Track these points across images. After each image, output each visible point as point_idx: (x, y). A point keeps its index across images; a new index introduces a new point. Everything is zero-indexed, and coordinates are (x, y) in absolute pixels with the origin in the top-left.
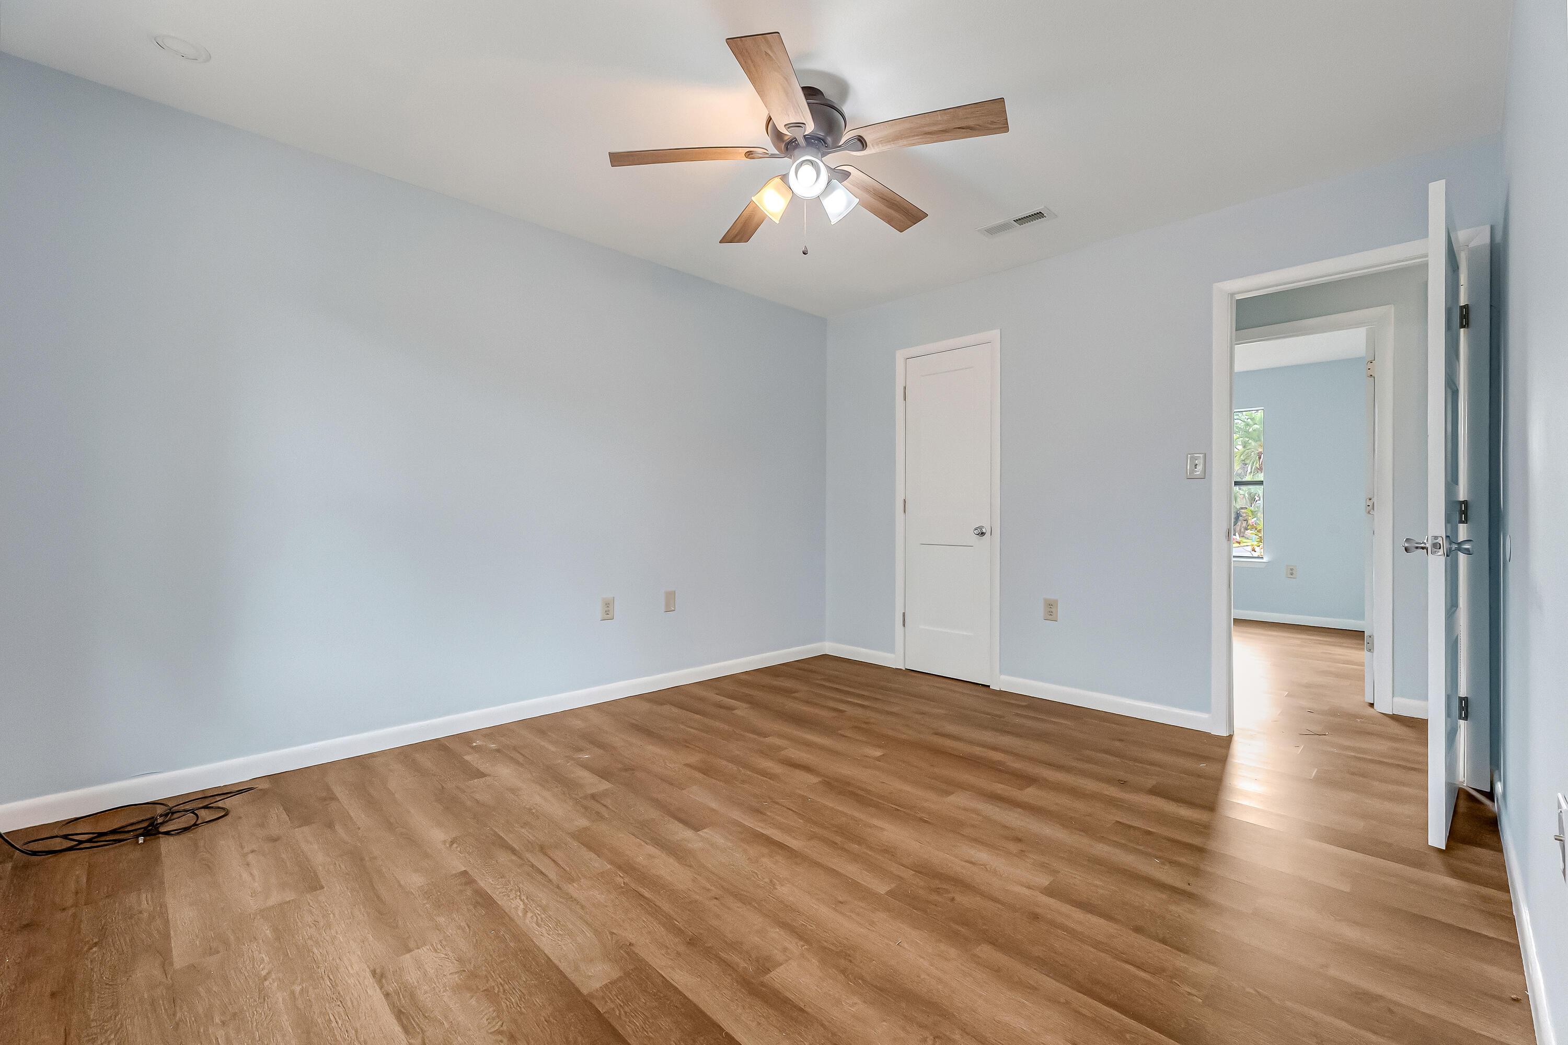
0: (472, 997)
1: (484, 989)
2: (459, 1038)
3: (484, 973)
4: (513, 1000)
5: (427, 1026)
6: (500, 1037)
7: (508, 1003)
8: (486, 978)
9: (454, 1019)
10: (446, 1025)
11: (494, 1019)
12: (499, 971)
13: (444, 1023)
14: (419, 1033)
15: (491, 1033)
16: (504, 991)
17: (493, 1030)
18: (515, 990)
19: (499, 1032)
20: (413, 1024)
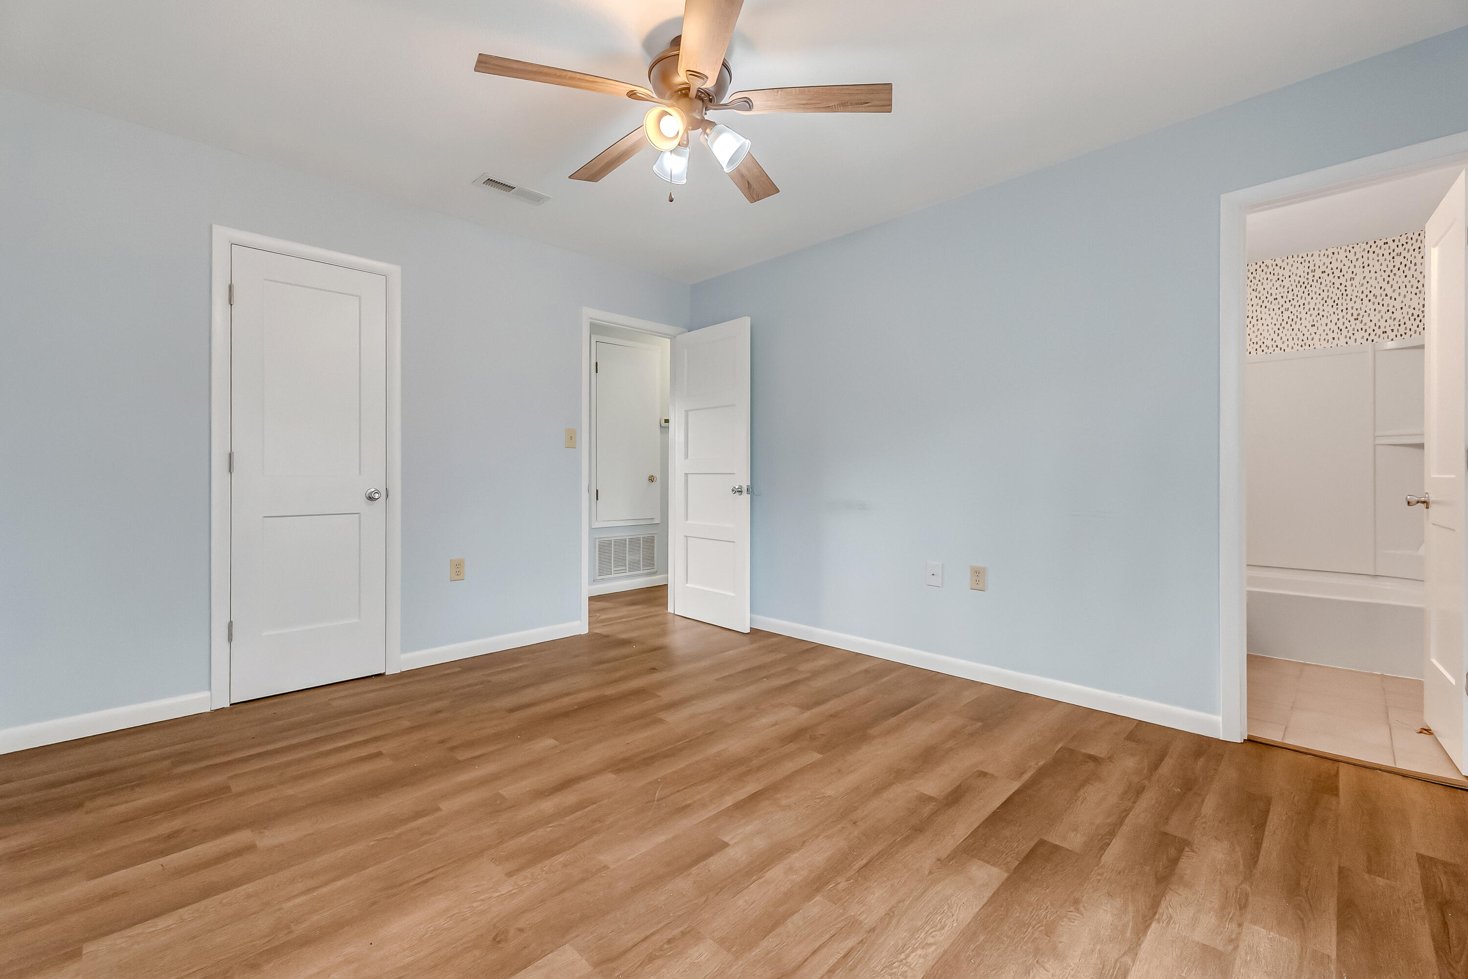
0: (1060, 942)
1: (1046, 937)
2: (1102, 933)
3: (1029, 945)
4: (1044, 913)
5: (1110, 960)
6: (1082, 909)
7: (1048, 916)
8: (1035, 940)
9: (1090, 944)
10: (1098, 947)
11: (1069, 919)
12: (1020, 935)
13: (1098, 949)
14: (1120, 963)
15: (1082, 915)
16: (1039, 923)
17: (1078, 915)
18: (1033, 916)
19: (1077, 910)
20: (1117, 972)
